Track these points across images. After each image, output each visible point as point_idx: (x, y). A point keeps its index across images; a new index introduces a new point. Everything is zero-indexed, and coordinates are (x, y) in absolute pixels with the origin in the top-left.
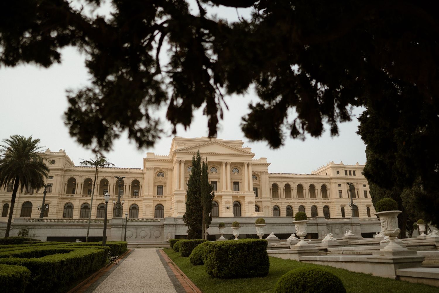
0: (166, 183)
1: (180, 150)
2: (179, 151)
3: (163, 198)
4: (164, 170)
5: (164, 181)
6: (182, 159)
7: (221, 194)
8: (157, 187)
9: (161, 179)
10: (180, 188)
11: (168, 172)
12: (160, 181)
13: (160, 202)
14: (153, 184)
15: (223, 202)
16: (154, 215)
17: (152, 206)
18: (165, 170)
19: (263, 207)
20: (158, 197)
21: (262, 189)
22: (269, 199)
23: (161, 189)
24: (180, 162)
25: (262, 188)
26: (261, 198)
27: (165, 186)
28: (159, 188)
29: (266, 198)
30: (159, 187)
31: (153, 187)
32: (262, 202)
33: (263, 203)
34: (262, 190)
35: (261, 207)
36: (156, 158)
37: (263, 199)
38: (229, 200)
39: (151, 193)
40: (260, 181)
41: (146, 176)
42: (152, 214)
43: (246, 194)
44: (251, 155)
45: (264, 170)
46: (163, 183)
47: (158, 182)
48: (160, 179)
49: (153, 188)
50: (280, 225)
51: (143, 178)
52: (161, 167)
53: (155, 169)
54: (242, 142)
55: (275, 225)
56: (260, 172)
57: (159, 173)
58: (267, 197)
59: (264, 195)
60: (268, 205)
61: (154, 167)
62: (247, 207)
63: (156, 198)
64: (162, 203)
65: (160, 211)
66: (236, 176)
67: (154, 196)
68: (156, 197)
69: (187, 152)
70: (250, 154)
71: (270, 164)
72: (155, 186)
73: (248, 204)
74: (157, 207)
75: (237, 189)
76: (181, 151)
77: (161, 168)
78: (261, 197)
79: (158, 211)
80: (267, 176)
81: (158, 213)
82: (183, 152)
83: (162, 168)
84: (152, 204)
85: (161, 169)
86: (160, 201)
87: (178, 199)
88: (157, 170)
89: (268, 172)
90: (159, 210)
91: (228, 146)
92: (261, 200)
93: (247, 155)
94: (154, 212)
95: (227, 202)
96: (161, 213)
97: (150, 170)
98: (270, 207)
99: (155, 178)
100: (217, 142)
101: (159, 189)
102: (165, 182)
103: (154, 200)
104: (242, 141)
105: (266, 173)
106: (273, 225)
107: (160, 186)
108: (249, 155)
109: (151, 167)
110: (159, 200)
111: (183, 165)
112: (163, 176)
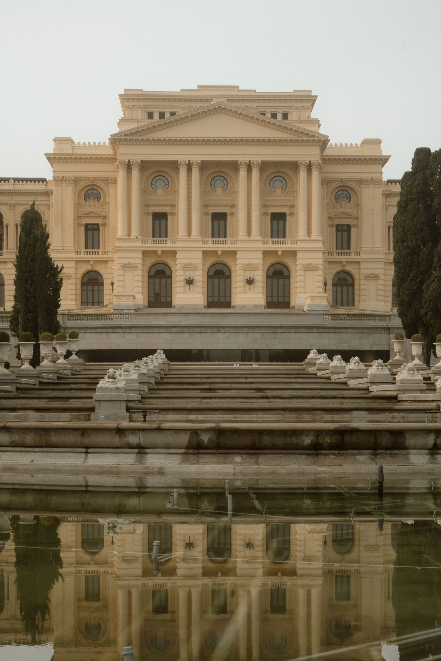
0: (105, 217)
1: (126, 135)
2: (123, 138)
3: (101, 256)
4: (100, 184)
5: (102, 212)
6: (133, 158)
7: (233, 245)
8: (83, 229)
9: (94, 206)
10: (129, 233)
11: (110, 188)
12: (92, 212)
13: (92, 265)
14: (74, 220)
15: (239, 267)
16: (79, 297)
17: (74, 275)
18: (102, 183)
19: (362, 276)
20: (87, 253)
21: (361, 228)
22: (382, 256)
23: (96, 233)
24: (129, 166)
25: (361, 224)
26: (358, 253)
27: (105, 225)
28: (90, 230)
29: (372, 252)
30: (90, 227)
31: (74, 227)
32: (359, 262)
33: (363, 265)
34: (361, 232)
35: (356, 277)
36: (77, 152)
37: (362, 256)
38: (253, 262)
39: (70, 244)
40: (358, 206)
41: (54, 200)
42: (74, 296)
43: (299, 245)
44: (316, 139)
45: (369, 176)
46: (98, 216)
47: (87, 215)
48: (91, 207)
49: (74, 231)
50: (292, 330)
51: (49, 206)
52: (92, 175)
53: (76, 181)
54: (311, 96)
55: (280, 330)
56: (360, 181)
57: (89, 192)
58: (374, 250)
59: (366, 245)
60: (376, 272)
61: (72, 175)
62: (302, 278)
63: (83, 256)
64: (98, 268)
65: (96, 288)
66: (277, 198)
67: (77, 250)
68: (83, 253)
69: (145, 138)
70: (313, 136)
71: (389, 156)
72: (79, 225)
73: (302, 273)
74: (87, 277)
75: (281, 233)
76: (128, 138)
77: (92, 179)
78: (359, 251)
79: (90, 288)
80: (378, 192)
81: (90, 293)
82: (134, 138)
83: (95, 179)
84: (73, 270)
85: (91, 181)
86: (91, 263)
87: (125, 261)
88: (83, 184)
89: (381, 181)
90: (93, 285)
91: (247, 115)
92: (358, 257)
93: (305, 139)
94: (79, 292)
95: (247, 267)
96: (97, 292)
97: (64, 184)
98: (382, 277)
99: (77, 205)
100: (223, 107)
101: (90, 233)
102: (104, 214)
103: (78, 262)
104: (313, 94)
105: (378, 182)
106: (274, 330)
107: (93, 224)
108: (311, 139)
109: (66, 175)
110: (89, 261)
111: (135, 173)
112: (98, 198)
